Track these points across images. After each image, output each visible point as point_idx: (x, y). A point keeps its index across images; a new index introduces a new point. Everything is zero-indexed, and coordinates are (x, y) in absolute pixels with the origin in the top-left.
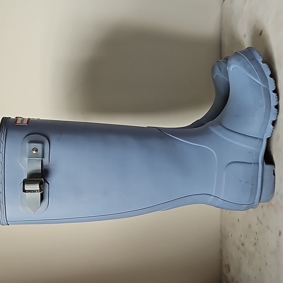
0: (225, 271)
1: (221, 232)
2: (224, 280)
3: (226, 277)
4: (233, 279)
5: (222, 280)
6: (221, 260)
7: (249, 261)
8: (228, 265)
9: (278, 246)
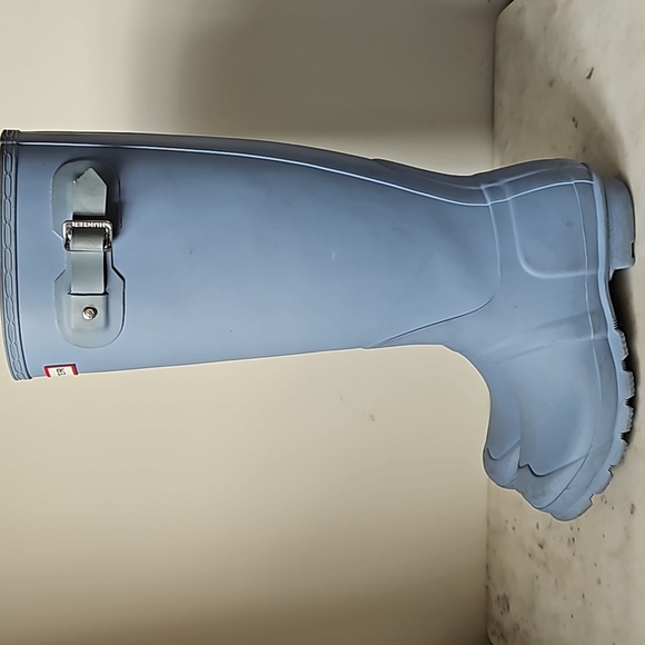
0: (496, 610)
1: (488, 522)
2: (493, 633)
3: (499, 625)
4: (516, 628)
5: (489, 633)
6: (487, 587)
7: (556, 581)
8: (505, 595)
9: (628, 538)
